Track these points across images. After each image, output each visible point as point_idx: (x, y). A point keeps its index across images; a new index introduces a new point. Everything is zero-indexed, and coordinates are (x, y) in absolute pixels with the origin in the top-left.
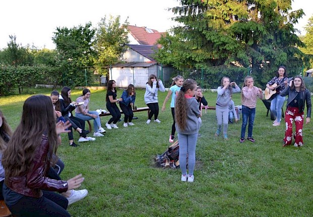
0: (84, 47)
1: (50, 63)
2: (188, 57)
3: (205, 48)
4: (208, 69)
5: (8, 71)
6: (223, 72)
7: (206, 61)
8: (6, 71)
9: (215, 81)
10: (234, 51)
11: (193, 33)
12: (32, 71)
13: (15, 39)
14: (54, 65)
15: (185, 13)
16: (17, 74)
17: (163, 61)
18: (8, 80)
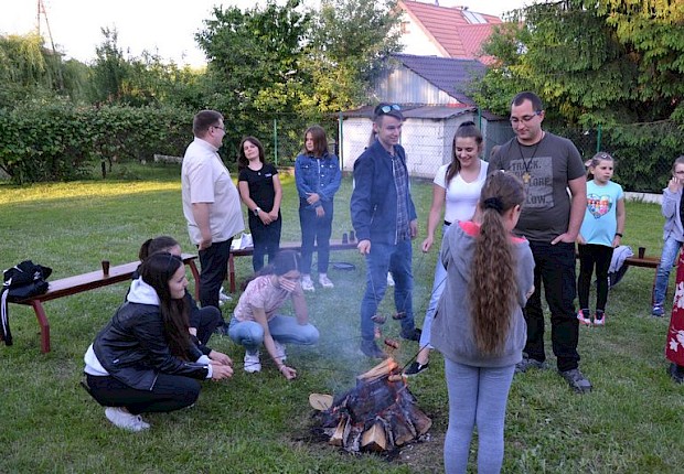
0: (278, 60)
1: (188, 100)
2: (557, 94)
3: (615, 66)
4: (620, 130)
5: (75, 119)
6: (663, 143)
7: (613, 105)
8: (71, 118)
9: (639, 168)
11: (581, 21)
12: (136, 119)
13: (115, 37)
14: (196, 106)
16: (99, 126)
17: (495, 102)
18: (73, 142)
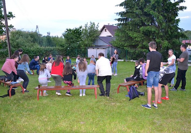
1: (61, 46)
4: (130, 50)
7: (130, 46)
8: (40, 49)
10: (141, 41)
12: (52, 49)
13: (50, 34)
15: (124, 21)
16: (45, 50)
